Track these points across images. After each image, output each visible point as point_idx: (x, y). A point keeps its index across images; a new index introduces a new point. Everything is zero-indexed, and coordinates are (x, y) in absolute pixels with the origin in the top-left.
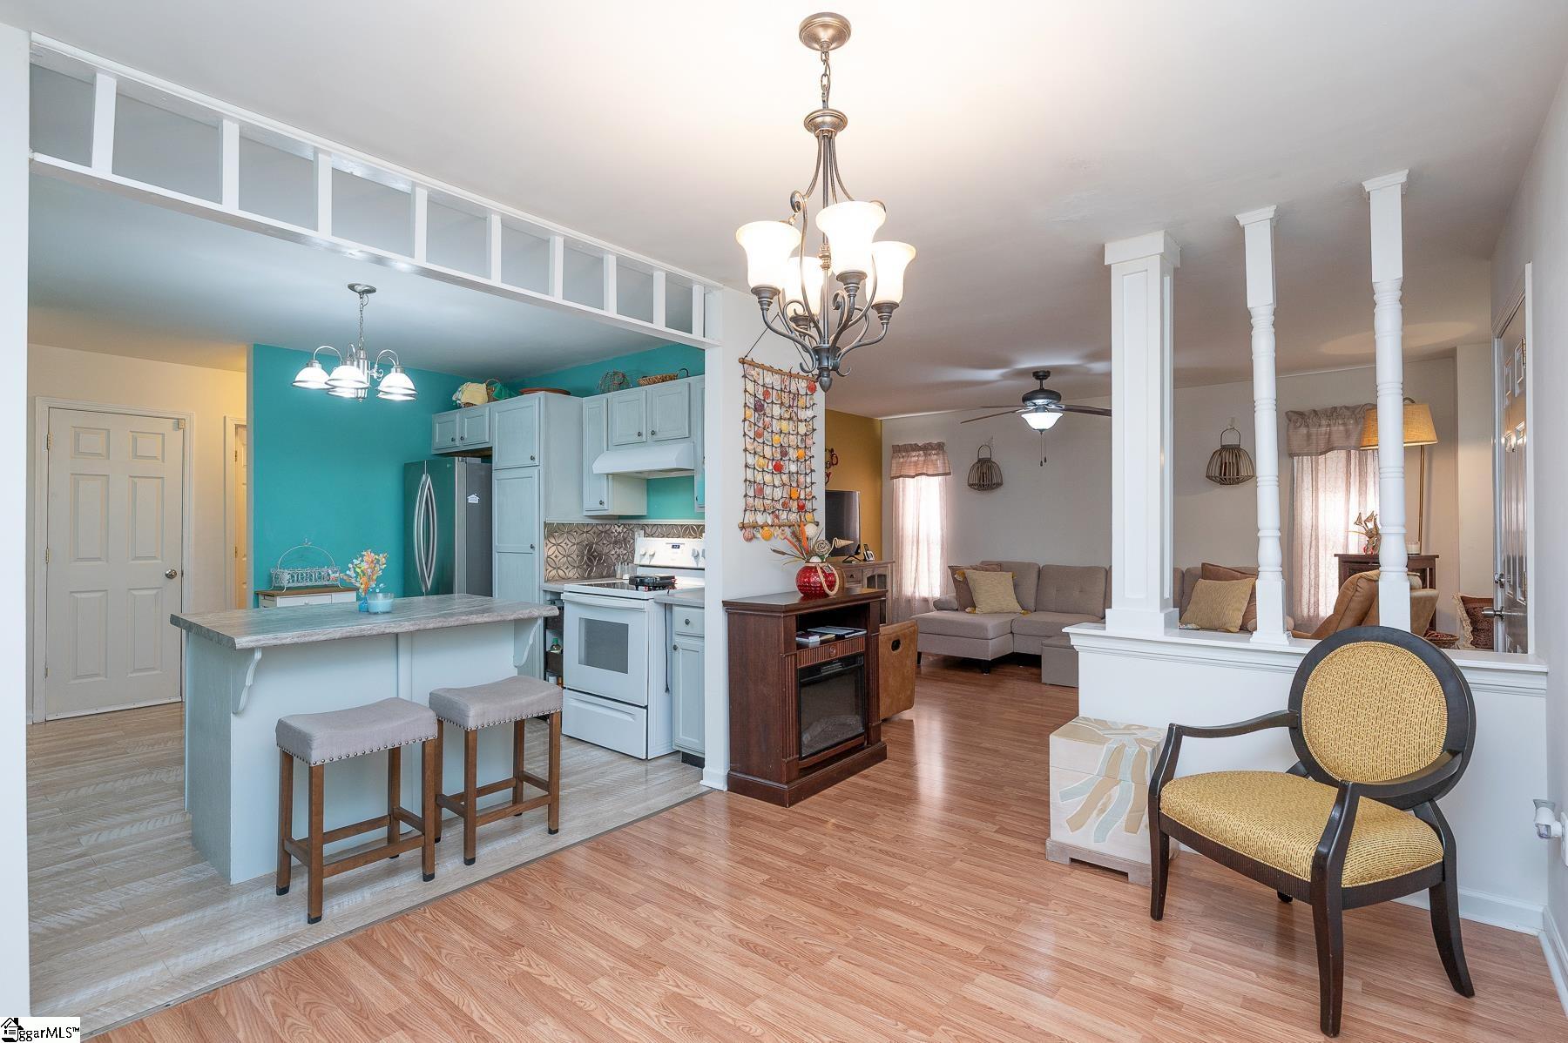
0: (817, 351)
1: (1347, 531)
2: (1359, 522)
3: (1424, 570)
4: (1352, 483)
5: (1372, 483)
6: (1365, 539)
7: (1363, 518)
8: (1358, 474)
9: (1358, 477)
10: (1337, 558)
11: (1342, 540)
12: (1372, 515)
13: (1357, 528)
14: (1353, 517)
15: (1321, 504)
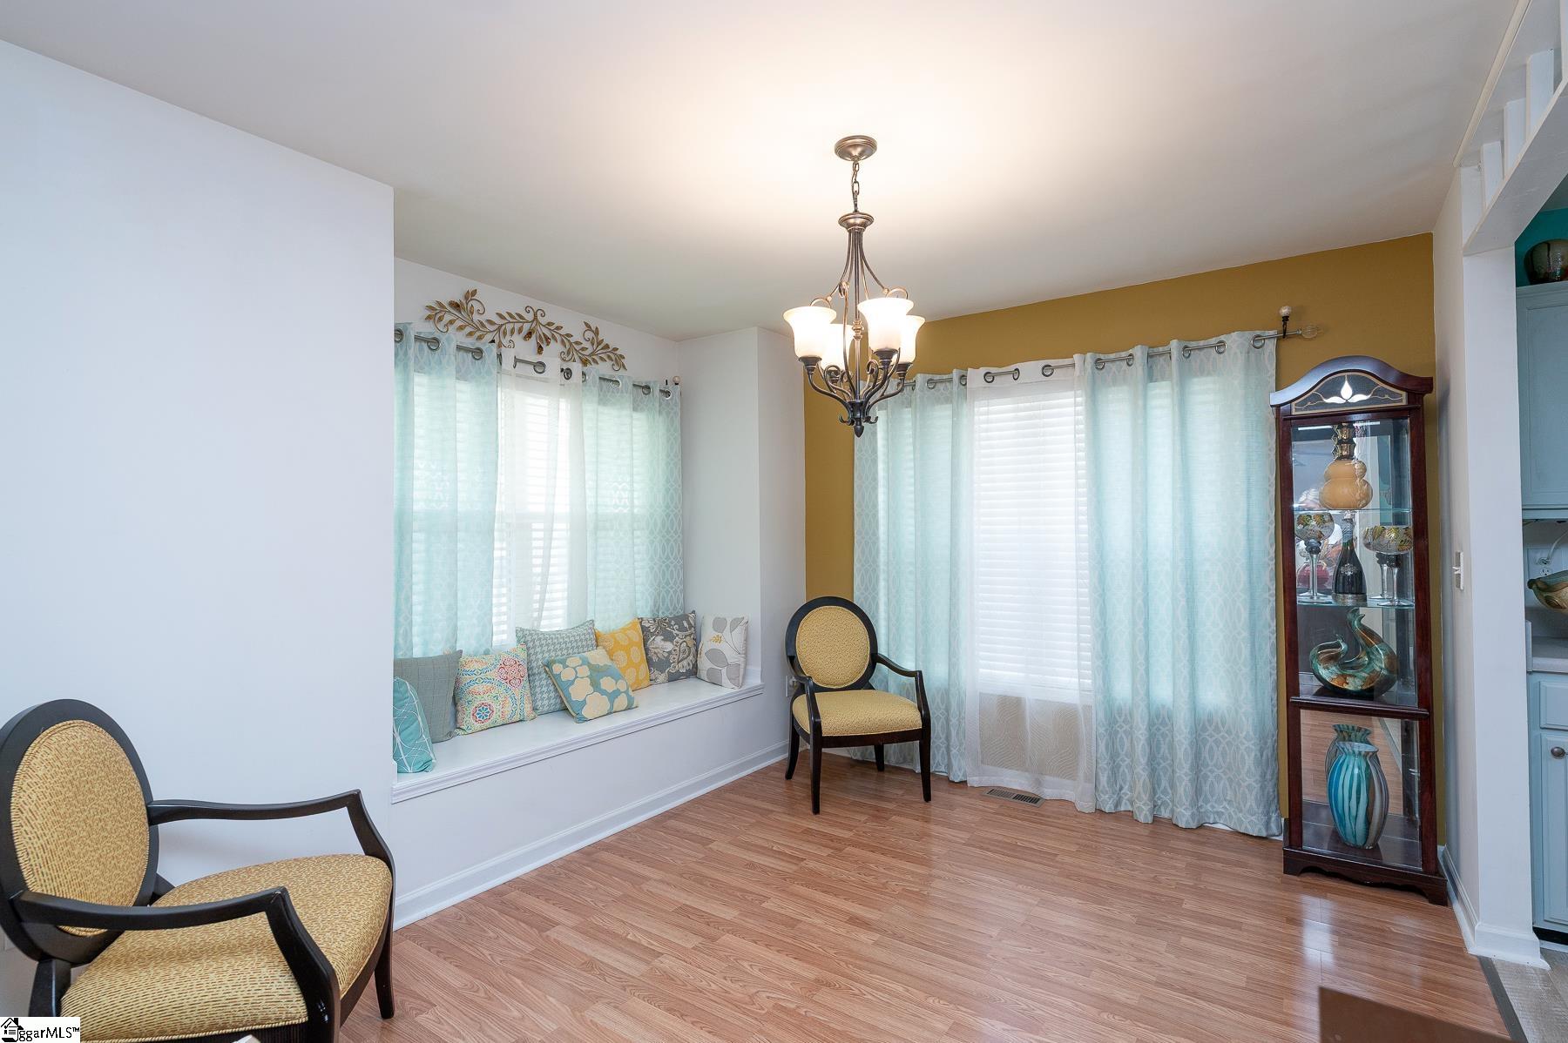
0: (853, 404)
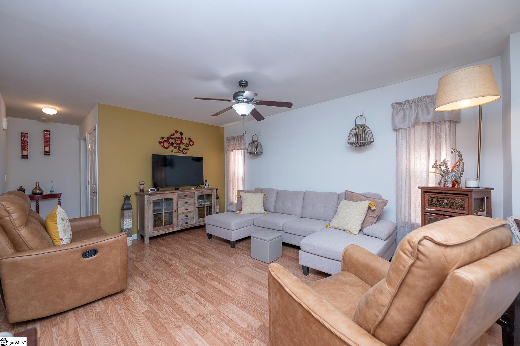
1: (428, 172)
2: (435, 166)
3: (483, 199)
4: (431, 143)
5: (444, 142)
6: (439, 177)
7: (438, 164)
8: (435, 136)
9: (435, 139)
10: (420, 189)
11: (425, 178)
12: (444, 161)
13: (434, 170)
14: (432, 163)
15: (412, 157)
